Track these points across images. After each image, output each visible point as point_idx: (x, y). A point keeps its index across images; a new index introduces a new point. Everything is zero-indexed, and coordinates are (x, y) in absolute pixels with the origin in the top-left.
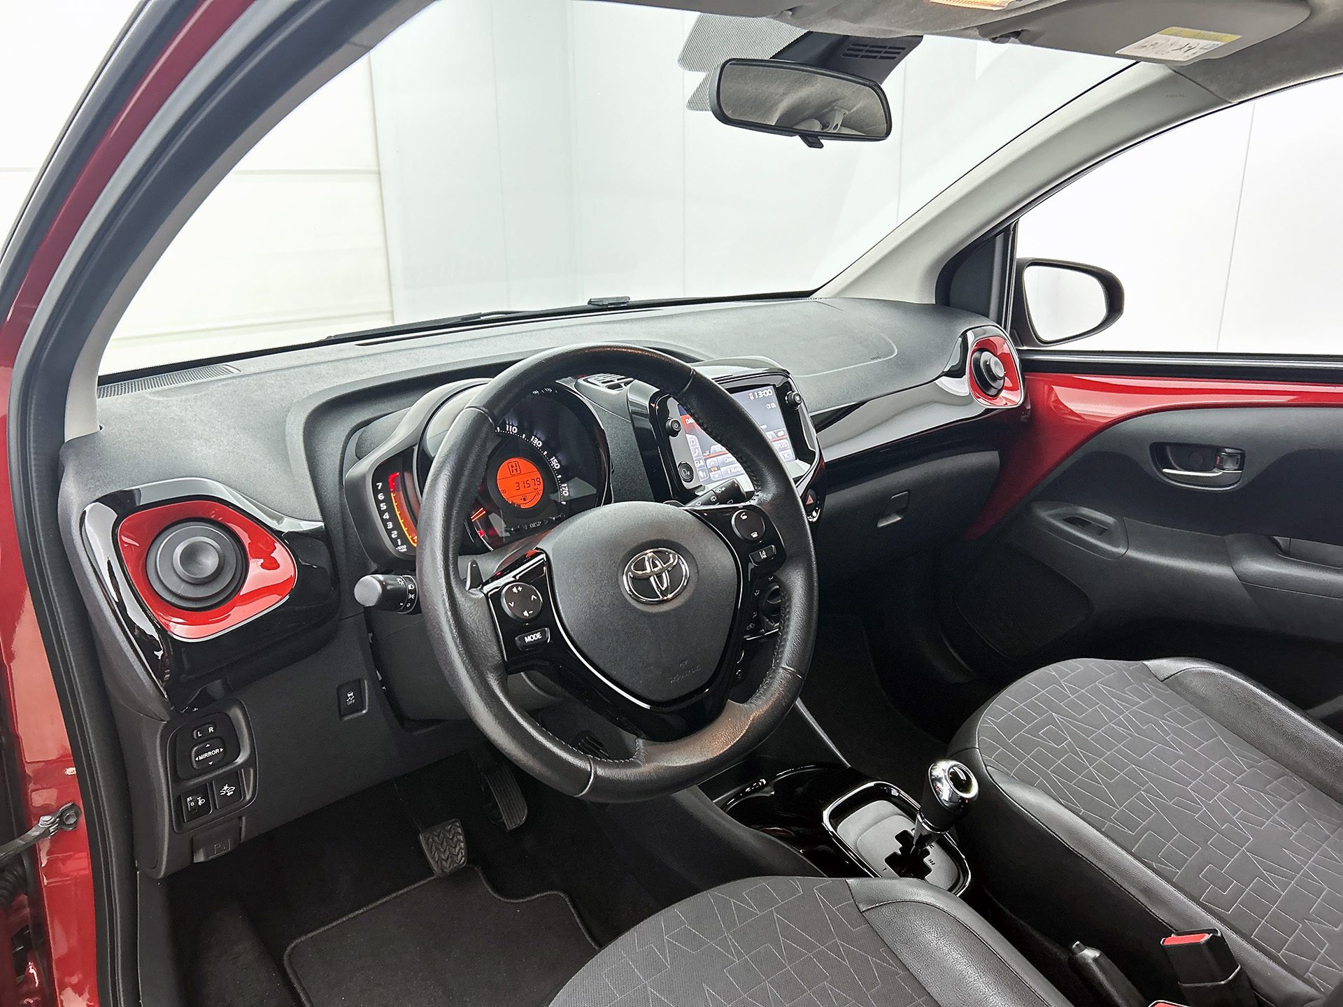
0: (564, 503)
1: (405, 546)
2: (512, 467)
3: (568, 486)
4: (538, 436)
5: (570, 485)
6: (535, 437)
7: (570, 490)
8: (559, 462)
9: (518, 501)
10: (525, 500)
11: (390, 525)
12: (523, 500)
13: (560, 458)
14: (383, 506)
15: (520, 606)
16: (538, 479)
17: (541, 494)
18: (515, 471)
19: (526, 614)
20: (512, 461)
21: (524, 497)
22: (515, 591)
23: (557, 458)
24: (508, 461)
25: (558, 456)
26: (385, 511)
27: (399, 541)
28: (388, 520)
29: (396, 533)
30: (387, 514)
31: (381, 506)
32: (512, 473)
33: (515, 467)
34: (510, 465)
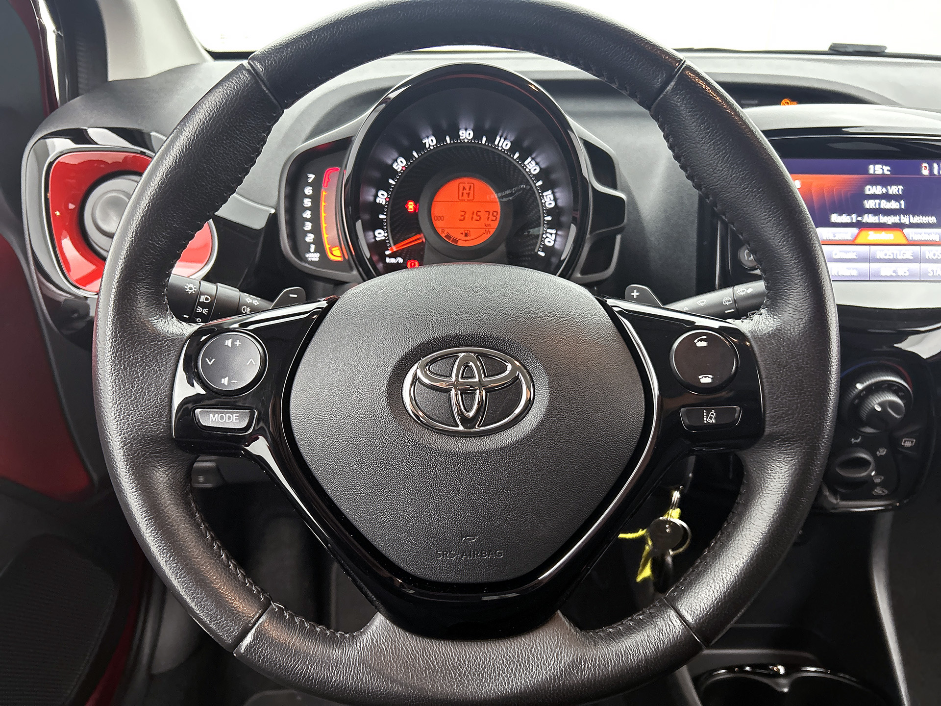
0: (543, 254)
1: (318, 255)
2: (464, 189)
3: (556, 234)
4: (538, 160)
5: (559, 233)
6: (533, 159)
7: (558, 239)
8: (555, 200)
9: (456, 234)
10: (466, 235)
11: (308, 226)
12: (463, 235)
13: (558, 195)
14: (307, 203)
15: (223, 368)
16: (495, 214)
17: (492, 233)
18: (465, 195)
19: (225, 381)
20: (466, 182)
21: (466, 232)
22: (229, 343)
23: (553, 193)
24: (461, 180)
25: (556, 192)
26: (307, 209)
27: (313, 247)
28: (307, 220)
29: (313, 236)
30: (309, 213)
31: (306, 201)
32: (460, 198)
33: (467, 191)
34: (461, 186)
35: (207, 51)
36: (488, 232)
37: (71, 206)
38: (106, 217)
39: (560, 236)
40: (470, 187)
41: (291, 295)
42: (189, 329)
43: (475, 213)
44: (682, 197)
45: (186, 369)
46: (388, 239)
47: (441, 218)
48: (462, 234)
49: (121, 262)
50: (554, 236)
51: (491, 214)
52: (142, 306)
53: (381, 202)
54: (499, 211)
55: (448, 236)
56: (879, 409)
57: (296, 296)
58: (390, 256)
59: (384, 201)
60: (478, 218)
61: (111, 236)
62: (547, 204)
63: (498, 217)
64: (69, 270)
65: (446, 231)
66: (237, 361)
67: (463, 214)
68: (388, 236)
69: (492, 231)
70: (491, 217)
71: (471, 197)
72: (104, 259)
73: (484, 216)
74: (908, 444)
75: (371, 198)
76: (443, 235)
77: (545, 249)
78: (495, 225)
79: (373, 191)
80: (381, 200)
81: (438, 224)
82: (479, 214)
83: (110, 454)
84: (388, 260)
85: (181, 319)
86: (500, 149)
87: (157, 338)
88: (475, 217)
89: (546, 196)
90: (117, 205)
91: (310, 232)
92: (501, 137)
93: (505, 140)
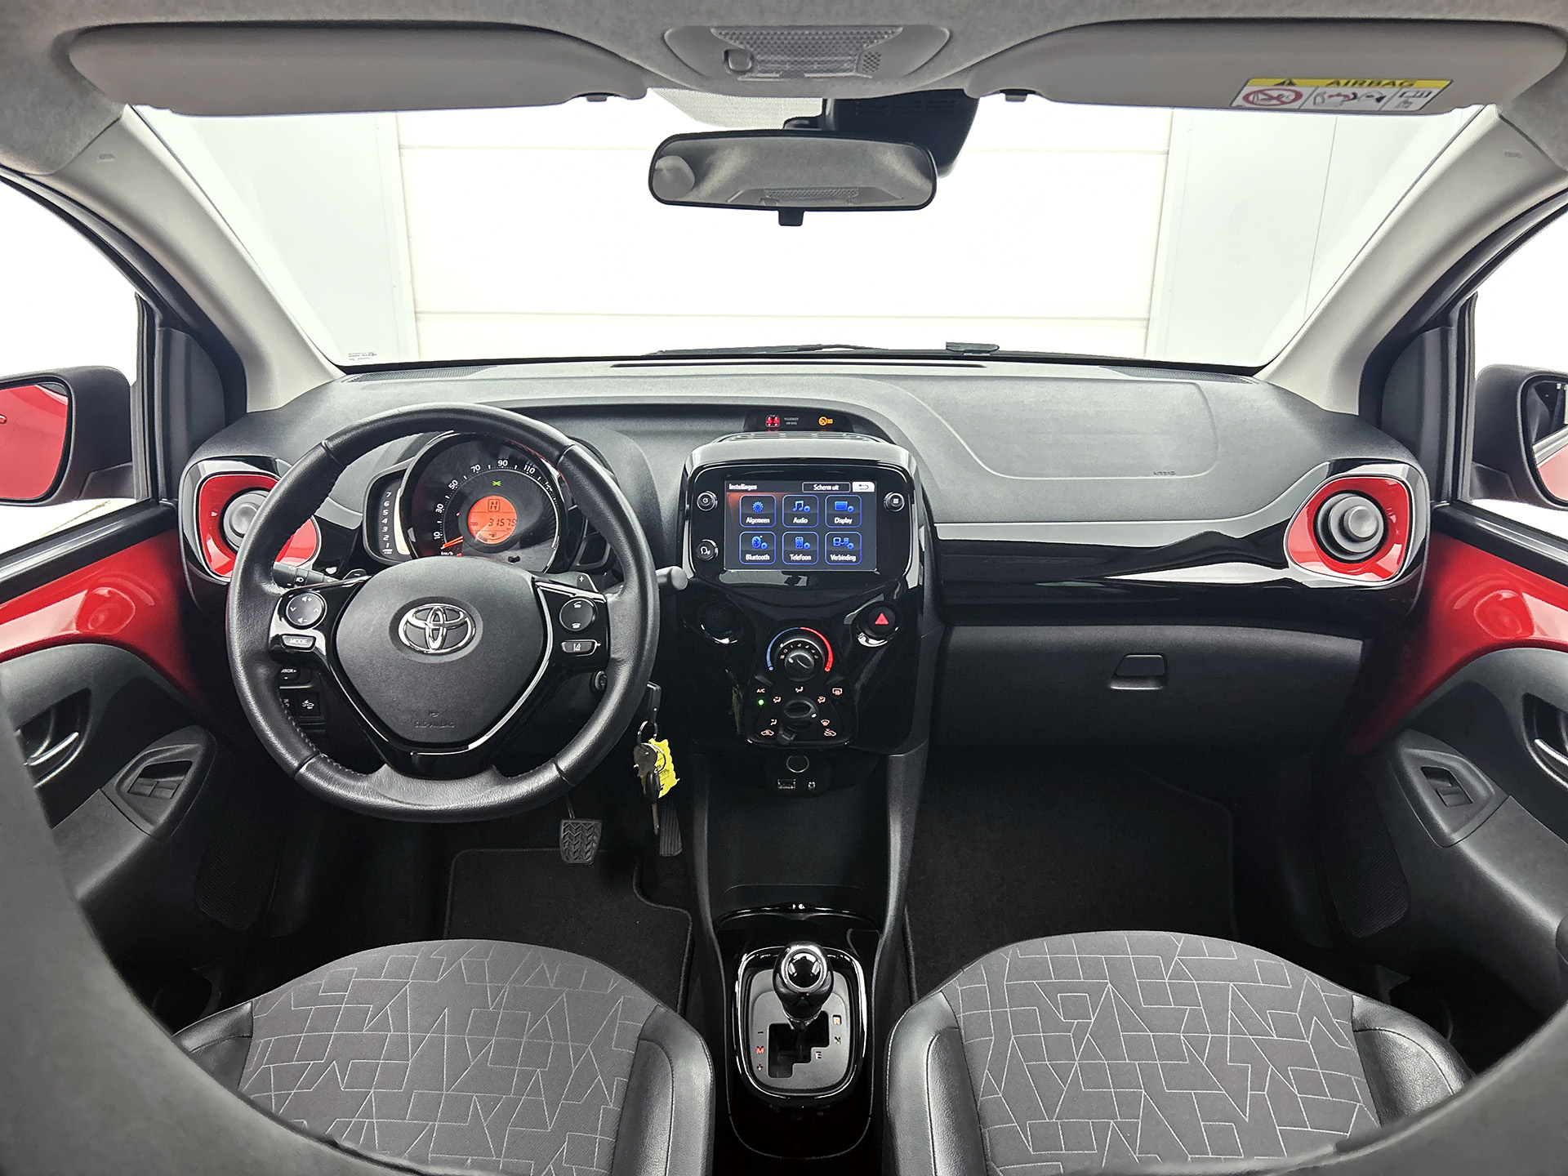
1: (392, 550)
2: (493, 503)
9: (485, 535)
10: (492, 536)
11: (386, 529)
14: (385, 512)
15: (300, 613)
18: (493, 508)
19: (300, 620)
20: (495, 499)
21: (492, 534)
22: (304, 599)
24: (493, 497)
26: (385, 517)
27: (388, 544)
28: (385, 525)
29: (388, 536)
30: (386, 519)
31: (384, 511)
32: (490, 509)
33: (495, 505)
34: (491, 501)
35: (336, 365)
37: (214, 514)
38: (239, 521)
42: (283, 591)
43: (500, 520)
45: (279, 613)
47: (475, 525)
48: (489, 535)
49: (246, 552)
51: (512, 521)
52: (257, 576)
53: (439, 511)
55: (479, 537)
56: (792, 661)
58: (444, 550)
59: (441, 510)
61: (242, 536)
64: (210, 561)
65: (478, 533)
66: (309, 609)
67: (491, 521)
68: (442, 536)
70: (511, 523)
71: (497, 509)
72: (236, 552)
73: (506, 522)
74: (838, 693)
75: (432, 509)
76: (476, 536)
78: (513, 529)
79: (433, 504)
81: (473, 529)
82: (503, 521)
83: (233, 659)
85: (279, 585)
87: (264, 594)
88: (500, 523)
90: (246, 513)
91: (386, 533)
92: (528, 465)
93: (532, 467)
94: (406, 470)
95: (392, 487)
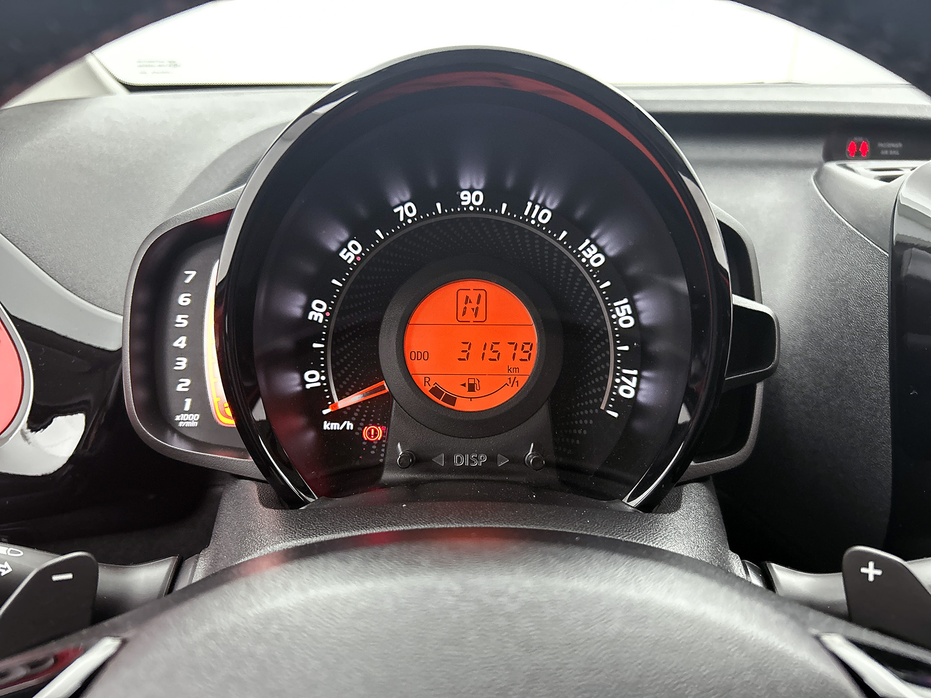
0: (614, 414)
2: (467, 300)
3: (639, 377)
4: (602, 242)
5: (645, 374)
6: (592, 241)
7: (643, 385)
8: (636, 314)
9: (452, 387)
10: (472, 388)
11: (182, 363)
12: (467, 388)
13: (641, 305)
14: (182, 321)
16: (527, 348)
17: (521, 385)
20: (472, 287)
21: (472, 382)
23: (632, 303)
24: (461, 285)
25: (638, 300)
26: (181, 332)
27: (188, 401)
28: (180, 352)
29: (188, 382)
30: (183, 339)
31: (179, 318)
32: (460, 318)
33: (475, 305)
34: (463, 295)
35: (120, 82)
36: (515, 382)
39: (648, 379)
40: (480, 296)
41: (55, 578)
43: (488, 347)
44: (846, 301)
46: (328, 387)
47: (423, 356)
48: (464, 385)
50: (635, 379)
51: (519, 347)
53: (315, 319)
54: (535, 341)
55: (436, 391)
57: (69, 576)
58: (331, 418)
59: (322, 316)
60: (495, 356)
62: (621, 321)
63: (534, 352)
65: (434, 380)
67: (466, 347)
68: (327, 381)
69: (522, 381)
70: (520, 354)
71: (481, 316)
73: (506, 350)
75: (297, 312)
76: (426, 390)
77: (619, 403)
78: (528, 368)
79: (301, 299)
80: (317, 315)
81: (418, 367)
82: (496, 347)
84: (326, 426)
86: (533, 222)
88: (489, 354)
89: (619, 306)
91: (184, 374)
92: (535, 203)
93: (543, 206)
94: (231, 212)
95: (198, 259)
